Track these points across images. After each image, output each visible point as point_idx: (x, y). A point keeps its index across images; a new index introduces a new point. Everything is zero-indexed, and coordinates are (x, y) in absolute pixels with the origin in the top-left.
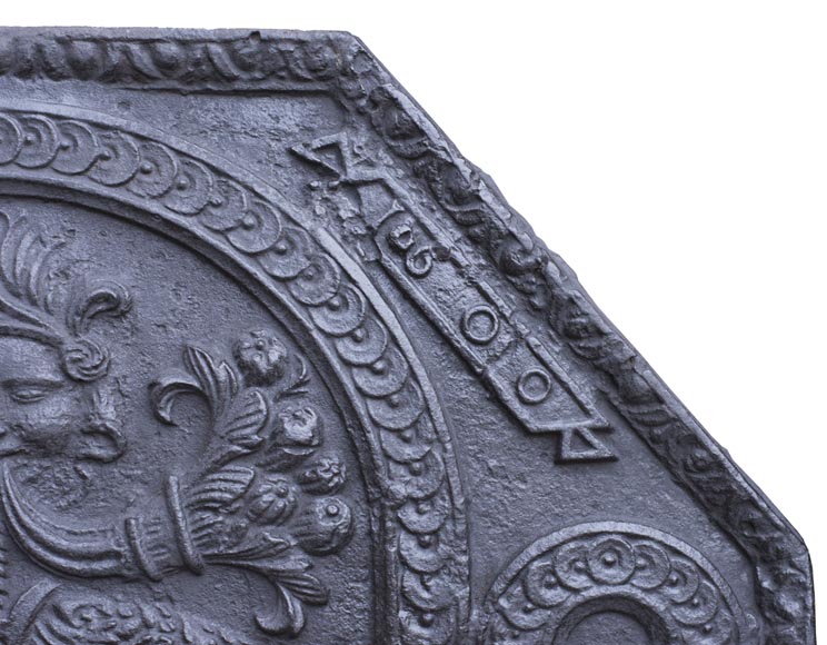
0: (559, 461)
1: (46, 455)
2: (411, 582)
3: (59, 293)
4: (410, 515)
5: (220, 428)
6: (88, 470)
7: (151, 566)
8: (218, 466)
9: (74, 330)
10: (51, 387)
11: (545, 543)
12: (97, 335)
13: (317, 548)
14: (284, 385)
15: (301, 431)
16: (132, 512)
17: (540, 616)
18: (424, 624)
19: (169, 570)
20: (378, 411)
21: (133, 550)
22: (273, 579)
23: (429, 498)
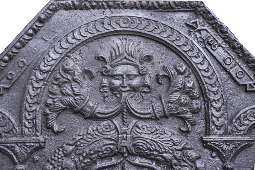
0: (246, 91)
1: (135, 91)
2: (215, 119)
3: (138, 55)
4: (214, 104)
5: (172, 84)
6: (143, 95)
7: (158, 116)
8: (172, 93)
9: (141, 63)
10: (136, 76)
11: (244, 110)
12: (145, 64)
13: (194, 112)
14: (186, 75)
15: (190, 85)
16: (153, 104)
17: (244, 127)
18: (218, 129)
19: (162, 117)
20: (207, 80)
21: (154, 112)
22: (184, 119)
23: (218, 100)
